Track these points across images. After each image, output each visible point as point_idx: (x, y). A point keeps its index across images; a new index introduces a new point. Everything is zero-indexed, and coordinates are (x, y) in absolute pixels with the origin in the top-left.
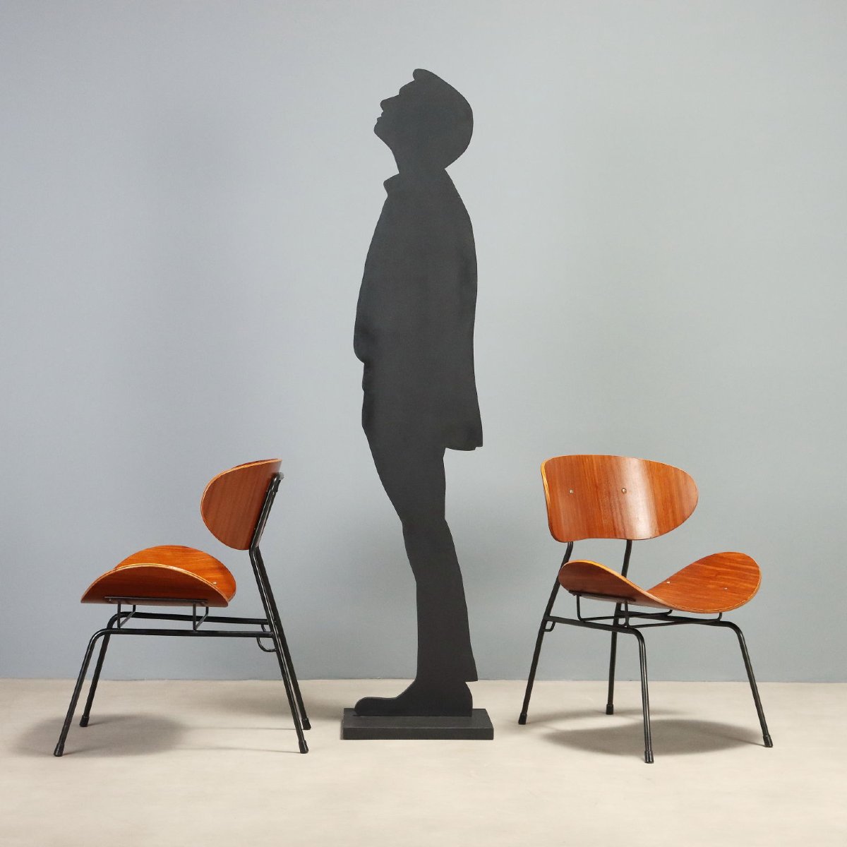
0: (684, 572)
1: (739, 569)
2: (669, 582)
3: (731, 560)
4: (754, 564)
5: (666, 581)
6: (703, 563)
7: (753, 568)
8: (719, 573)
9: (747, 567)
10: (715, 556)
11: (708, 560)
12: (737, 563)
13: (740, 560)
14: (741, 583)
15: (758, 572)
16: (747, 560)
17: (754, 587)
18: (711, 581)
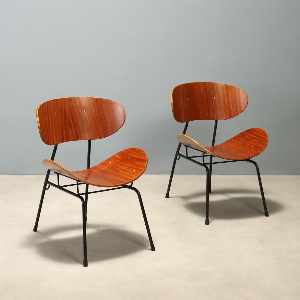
0: (239, 135)
1: (260, 137)
2: (232, 140)
3: (258, 132)
4: (266, 136)
5: (231, 139)
6: (247, 132)
7: (265, 137)
8: (252, 138)
9: (264, 137)
10: (252, 129)
11: (249, 131)
12: (260, 134)
13: (261, 133)
14: (259, 144)
15: (266, 140)
16: (264, 133)
17: (263, 147)
18: (248, 142)
